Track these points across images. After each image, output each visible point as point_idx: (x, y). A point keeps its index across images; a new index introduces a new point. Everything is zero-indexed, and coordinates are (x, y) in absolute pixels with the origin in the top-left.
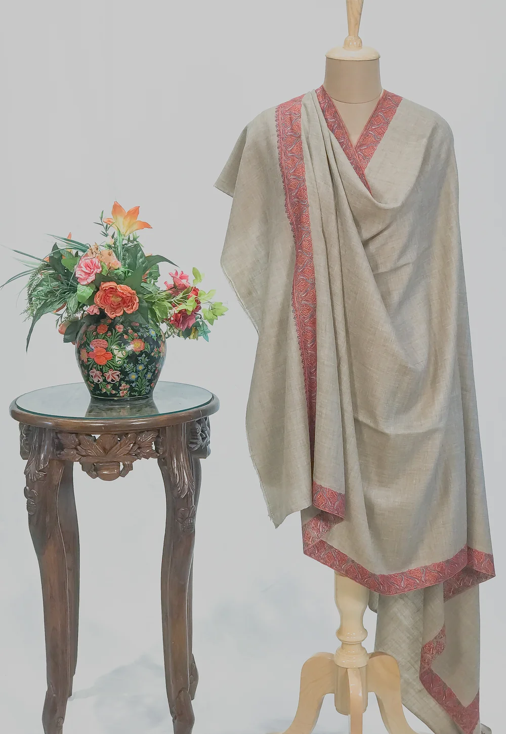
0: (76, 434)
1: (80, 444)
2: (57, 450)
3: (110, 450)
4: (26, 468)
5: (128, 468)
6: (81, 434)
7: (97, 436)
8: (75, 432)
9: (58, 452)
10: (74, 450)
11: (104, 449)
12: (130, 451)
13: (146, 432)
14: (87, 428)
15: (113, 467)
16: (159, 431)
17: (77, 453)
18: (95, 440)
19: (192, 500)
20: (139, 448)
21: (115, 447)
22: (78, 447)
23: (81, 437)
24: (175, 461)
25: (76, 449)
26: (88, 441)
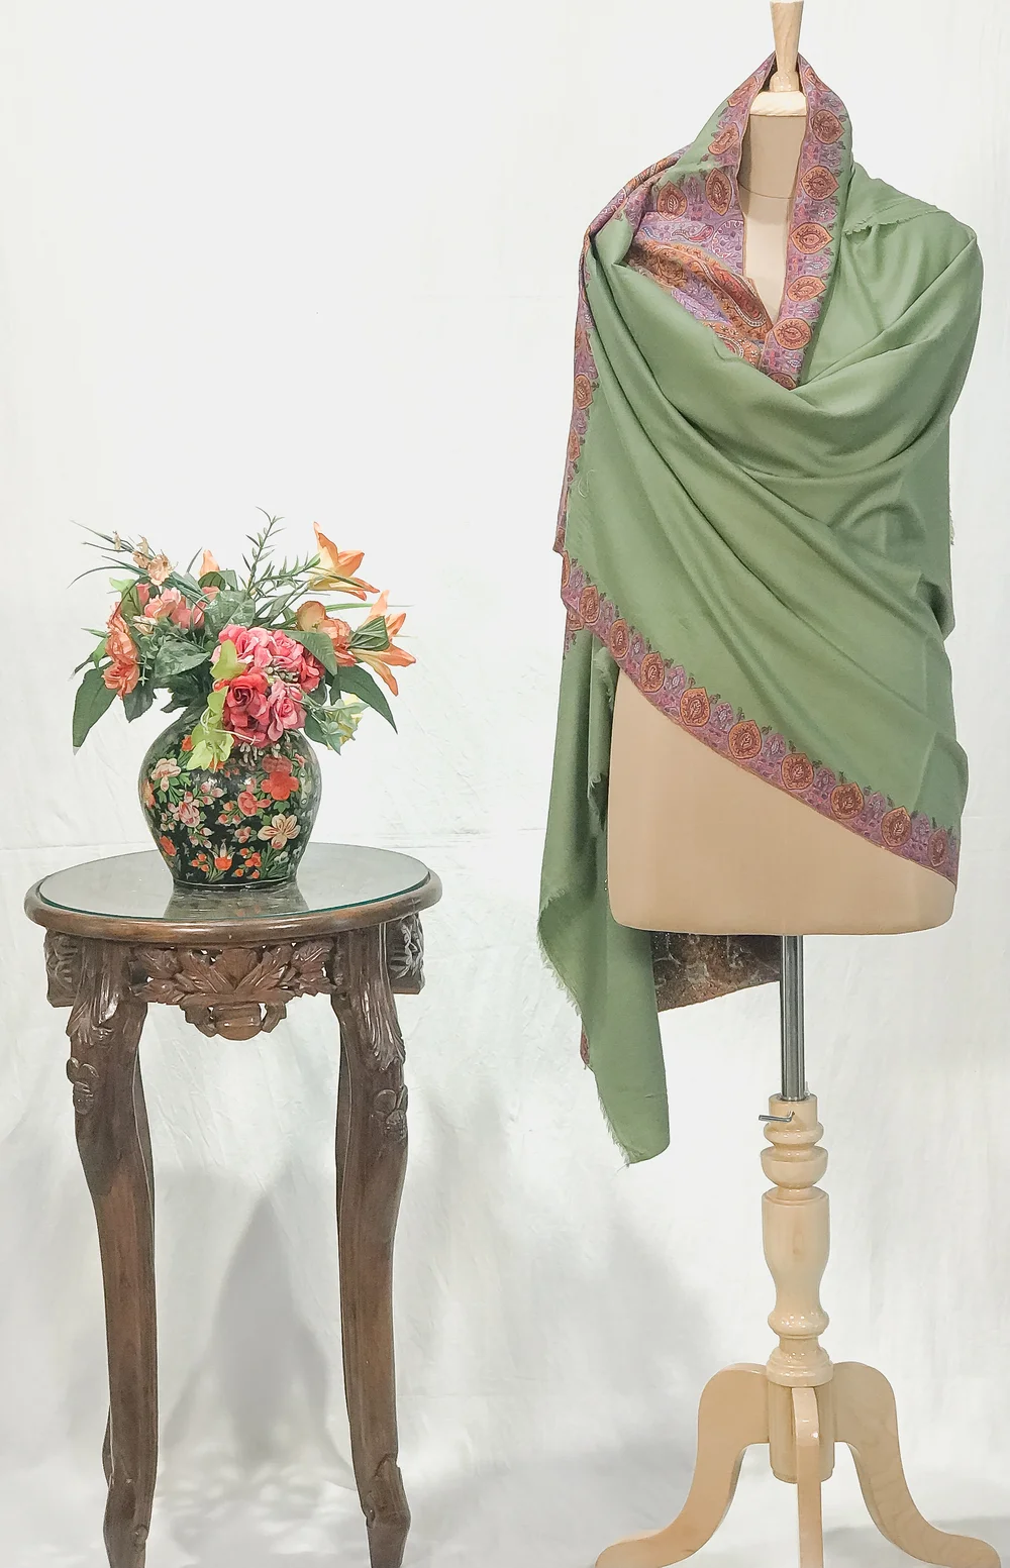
0: (175, 950)
1: (179, 970)
2: (134, 984)
4: (70, 1023)
5: (278, 1013)
6: (185, 950)
8: (172, 946)
9: (136, 987)
10: (168, 982)
11: (230, 978)
12: (280, 980)
13: (309, 943)
15: (247, 1012)
16: (334, 939)
17: (176, 988)
19: (401, 1076)
20: (297, 975)
21: (252, 973)
22: (177, 976)
23: (183, 954)
24: (367, 999)
25: (173, 979)
26: (199, 963)
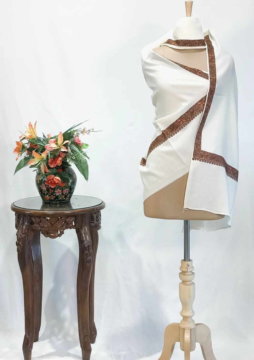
0: (39, 217)
1: (40, 222)
3: (54, 225)
4: (17, 233)
5: (62, 233)
6: (41, 217)
7: (48, 218)
8: (39, 216)
9: (31, 225)
10: (38, 225)
11: (51, 224)
12: (63, 225)
13: (70, 217)
14: (44, 214)
15: (55, 232)
16: (76, 216)
17: (39, 226)
18: (47, 220)
19: (90, 248)
20: (67, 224)
21: (56, 223)
22: (40, 223)
23: (41, 218)
24: (83, 230)
25: (39, 224)
26: (44, 221)
